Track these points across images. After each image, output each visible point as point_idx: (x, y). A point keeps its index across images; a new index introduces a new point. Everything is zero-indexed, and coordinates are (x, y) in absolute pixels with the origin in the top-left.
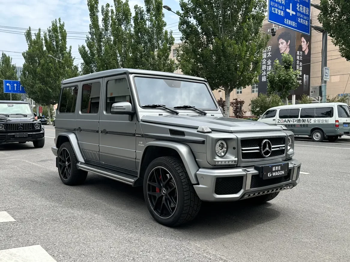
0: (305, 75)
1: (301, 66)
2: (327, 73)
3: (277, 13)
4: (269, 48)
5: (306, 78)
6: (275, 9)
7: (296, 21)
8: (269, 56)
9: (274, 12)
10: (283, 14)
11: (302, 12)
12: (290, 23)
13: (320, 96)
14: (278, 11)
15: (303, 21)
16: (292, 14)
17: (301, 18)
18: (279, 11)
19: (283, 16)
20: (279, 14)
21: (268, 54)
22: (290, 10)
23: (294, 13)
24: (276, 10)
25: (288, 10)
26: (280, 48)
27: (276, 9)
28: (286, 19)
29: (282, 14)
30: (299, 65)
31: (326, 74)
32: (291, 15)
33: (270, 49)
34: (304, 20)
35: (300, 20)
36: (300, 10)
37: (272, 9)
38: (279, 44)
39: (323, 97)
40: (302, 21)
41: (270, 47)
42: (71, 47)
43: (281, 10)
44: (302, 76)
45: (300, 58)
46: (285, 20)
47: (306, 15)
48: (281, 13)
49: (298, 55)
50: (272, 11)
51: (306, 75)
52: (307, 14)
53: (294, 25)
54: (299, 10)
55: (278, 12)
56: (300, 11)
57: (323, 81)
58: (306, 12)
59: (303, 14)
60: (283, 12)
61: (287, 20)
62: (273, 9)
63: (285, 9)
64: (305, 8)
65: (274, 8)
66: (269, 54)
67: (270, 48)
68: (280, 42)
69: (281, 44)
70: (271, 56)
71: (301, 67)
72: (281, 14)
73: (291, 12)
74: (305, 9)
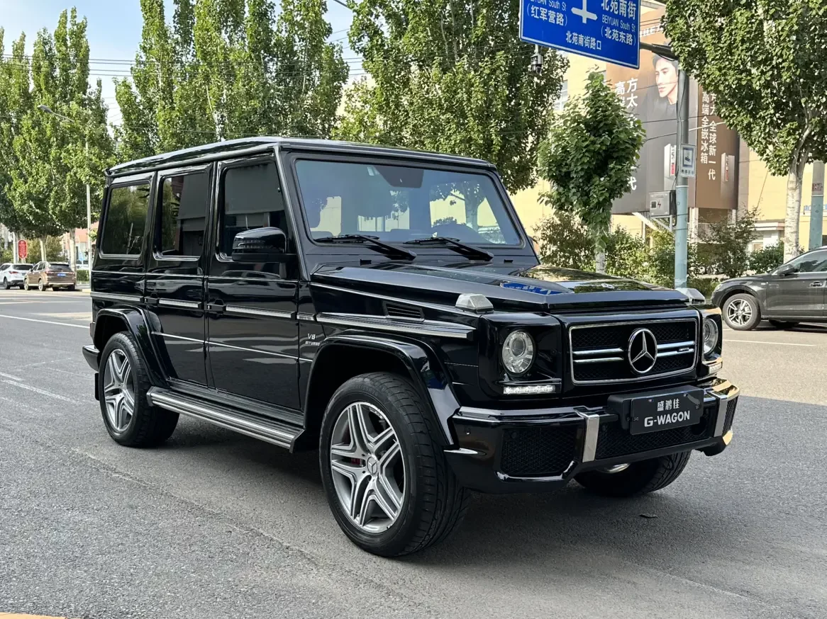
0: (724, 156)
1: (713, 133)
2: (687, 159)
3: (544, 18)
4: (631, 85)
5: (727, 162)
6: (539, 10)
7: (599, 36)
8: (630, 104)
9: (536, 17)
10: (563, 20)
11: (616, 13)
12: (581, 42)
13: (671, 216)
14: (547, 14)
15: (619, 35)
16: (588, 19)
17: (612, 27)
18: (552, 14)
19: (562, 24)
20: (552, 20)
21: (630, 100)
22: (582, 9)
23: (594, 17)
24: (543, 11)
25: (575, 11)
26: (661, 84)
27: (541, 8)
28: (571, 33)
29: (560, 20)
30: (709, 128)
31: (686, 162)
32: (584, 21)
33: (633, 87)
34: (622, 33)
35: (610, 32)
36: (610, 8)
37: (530, 10)
38: (656, 74)
39: (678, 217)
40: (615, 36)
41: (633, 80)
42: (99, 84)
43: (556, 11)
44: (718, 158)
45: (710, 110)
46: (569, 35)
47: (627, 20)
48: (555, 19)
49: (705, 103)
50: (532, 15)
51: (727, 155)
52: (632, 18)
53: (593, 46)
54: (607, 9)
55: (548, 17)
56: (611, 10)
57: (680, 180)
58: (627, 13)
59: (619, 17)
60: (561, 15)
61: (574, 34)
62: (535, 10)
63: (569, 9)
64: (626, 2)
65: (537, 8)
66: (632, 101)
67: (635, 84)
68: (659, 68)
69: (661, 73)
70: (636, 105)
71: (715, 135)
72: (558, 20)
73: (585, 14)
74: (625, 6)
